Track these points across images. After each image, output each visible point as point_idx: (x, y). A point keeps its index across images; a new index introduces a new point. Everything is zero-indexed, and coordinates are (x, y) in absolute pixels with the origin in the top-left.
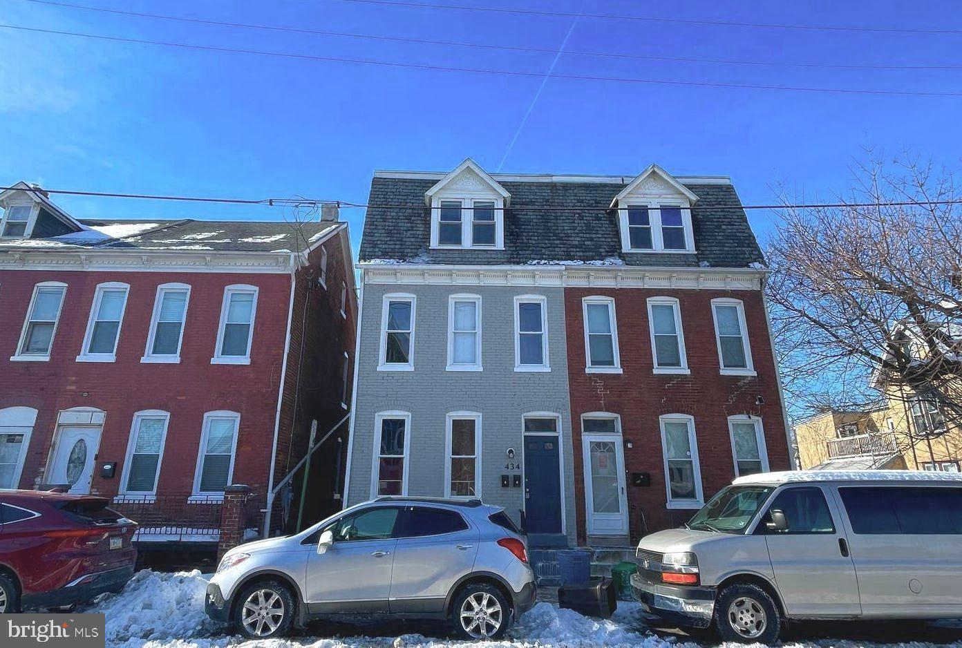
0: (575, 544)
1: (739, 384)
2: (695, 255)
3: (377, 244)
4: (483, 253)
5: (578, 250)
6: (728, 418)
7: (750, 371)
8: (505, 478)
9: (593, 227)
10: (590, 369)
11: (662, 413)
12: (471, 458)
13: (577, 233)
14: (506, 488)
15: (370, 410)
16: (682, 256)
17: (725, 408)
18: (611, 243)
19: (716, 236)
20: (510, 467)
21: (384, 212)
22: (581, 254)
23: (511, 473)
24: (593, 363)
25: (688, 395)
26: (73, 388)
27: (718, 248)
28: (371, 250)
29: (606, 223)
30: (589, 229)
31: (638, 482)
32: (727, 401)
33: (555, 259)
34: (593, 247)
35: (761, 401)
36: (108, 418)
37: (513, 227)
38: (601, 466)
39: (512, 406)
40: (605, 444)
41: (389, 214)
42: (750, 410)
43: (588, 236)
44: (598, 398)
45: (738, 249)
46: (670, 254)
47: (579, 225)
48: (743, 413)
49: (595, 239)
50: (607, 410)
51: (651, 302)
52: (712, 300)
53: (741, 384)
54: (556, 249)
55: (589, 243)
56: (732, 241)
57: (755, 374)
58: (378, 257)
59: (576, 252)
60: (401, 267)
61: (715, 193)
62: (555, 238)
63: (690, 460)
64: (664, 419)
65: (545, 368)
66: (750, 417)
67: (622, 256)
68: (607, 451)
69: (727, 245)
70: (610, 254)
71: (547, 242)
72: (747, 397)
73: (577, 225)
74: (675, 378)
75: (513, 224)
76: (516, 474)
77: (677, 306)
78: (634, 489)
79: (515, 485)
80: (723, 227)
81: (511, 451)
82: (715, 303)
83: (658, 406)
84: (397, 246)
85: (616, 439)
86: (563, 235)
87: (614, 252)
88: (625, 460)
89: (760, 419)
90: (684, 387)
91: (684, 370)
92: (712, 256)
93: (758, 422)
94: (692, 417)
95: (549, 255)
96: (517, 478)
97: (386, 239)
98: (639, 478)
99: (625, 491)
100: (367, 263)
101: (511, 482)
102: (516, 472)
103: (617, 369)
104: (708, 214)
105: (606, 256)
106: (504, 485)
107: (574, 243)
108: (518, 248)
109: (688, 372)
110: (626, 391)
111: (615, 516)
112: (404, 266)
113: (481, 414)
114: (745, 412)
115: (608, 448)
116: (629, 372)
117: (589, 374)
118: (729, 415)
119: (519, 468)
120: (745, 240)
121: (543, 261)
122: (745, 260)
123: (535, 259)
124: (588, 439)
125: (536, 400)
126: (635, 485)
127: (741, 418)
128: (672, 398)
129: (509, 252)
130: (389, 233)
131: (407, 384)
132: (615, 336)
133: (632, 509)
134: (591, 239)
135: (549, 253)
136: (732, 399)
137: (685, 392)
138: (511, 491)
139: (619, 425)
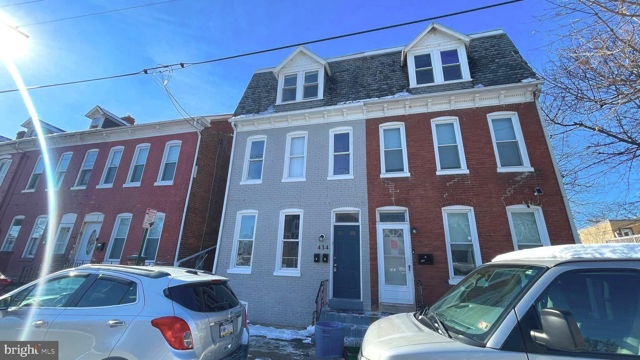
0: (370, 309)
1: (516, 179)
2: (470, 82)
3: (245, 107)
4: (309, 103)
5: (376, 91)
6: (507, 208)
7: (527, 167)
8: (317, 256)
9: (389, 77)
10: (384, 175)
11: (444, 206)
12: (296, 242)
13: (377, 82)
14: (317, 263)
15: (234, 210)
16: (459, 84)
17: (504, 199)
18: (402, 84)
19: (490, 67)
20: (321, 247)
21: (255, 90)
22: (378, 94)
23: (322, 252)
24: (387, 171)
25: (467, 191)
26: (93, 202)
27: (492, 74)
28: (241, 111)
29: (399, 73)
30: (387, 78)
31: (422, 261)
32: (505, 193)
33: (357, 100)
34: (388, 88)
35: (539, 191)
36: (105, 218)
37: (332, 85)
38: (392, 248)
39: (325, 204)
40: (396, 231)
41: (257, 90)
42: (529, 200)
43: (385, 82)
44: (390, 196)
45: (510, 72)
46: (449, 84)
47: (379, 77)
48: (521, 203)
49: (389, 84)
50: (398, 205)
51: (434, 122)
52: (487, 115)
53: (518, 178)
54: (360, 94)
55: (385, 86)
56: (504, 68)
57: (532, 170)
58: (243, 114)
59: (374, 93)
60: (255, 117)
61: (489, 41)
62: (360, 87)
63: (471, 243)
64: (446, 211)
65: (350, 176)
66: (529, 207)
67: (410, 91)
68: (398, 236)
69: (499, 71)
70: (399, 91)
71: (354, 90)
72: (525, 189)
73: (377, 77)
74: (457, 177)
75: (332, 84)
76: (325, 253)
77: (457, 123)
78: (420, 266)
79: (324, 261)
80: (497, 60)
81: (322, 236)
82: (490, 117)
83: (440, 200)
84: (257, 107)
85: (405, 227)
86: (366, 85)
87: (403, 89)
88: (412, 243)
89: (540, 208)
90: (465, 184)
91: (464, 170)
92: (486, 80)
93: (538, 212)
94: (472, 208)
95: (354, 98)
96: (326, 256)
97: (251, 104)
98: (424, 259)
99: (412, 269)
100: (236, 118)
101: (321, 259)
102: (325, 252)
103: (406, 174)
104: (484, 54)
105: (396, 93)
106: (315, 261)
107: (373, 88)
108: (332, 97)
109: (467, 172)
110: (414, 190)
111: (403, 288)
112: (257, 116)
113: (303, 211)
114: (523, 202)
115: (399, 233)
116: (416, 175)
117: (383, 178)
118: (507, 205)
119: (327, 248)
120: (517, 65)
121: (349, 102)
122: (517, 79)
123: (343, 101)
124: (381, 227)
125: (342, 199)
126: (420, 263)
127: (521, 208)
128: (453, 193)
129: (326, 100)
130: (254, 101)
131: (257, 192)
132: (405, 149)
133: (418, 283)
134: (387, 84)
135: (354, 96)
136: (510, 191)
137: (466, 188)
138: (321, 265)
139: (407, 216)
